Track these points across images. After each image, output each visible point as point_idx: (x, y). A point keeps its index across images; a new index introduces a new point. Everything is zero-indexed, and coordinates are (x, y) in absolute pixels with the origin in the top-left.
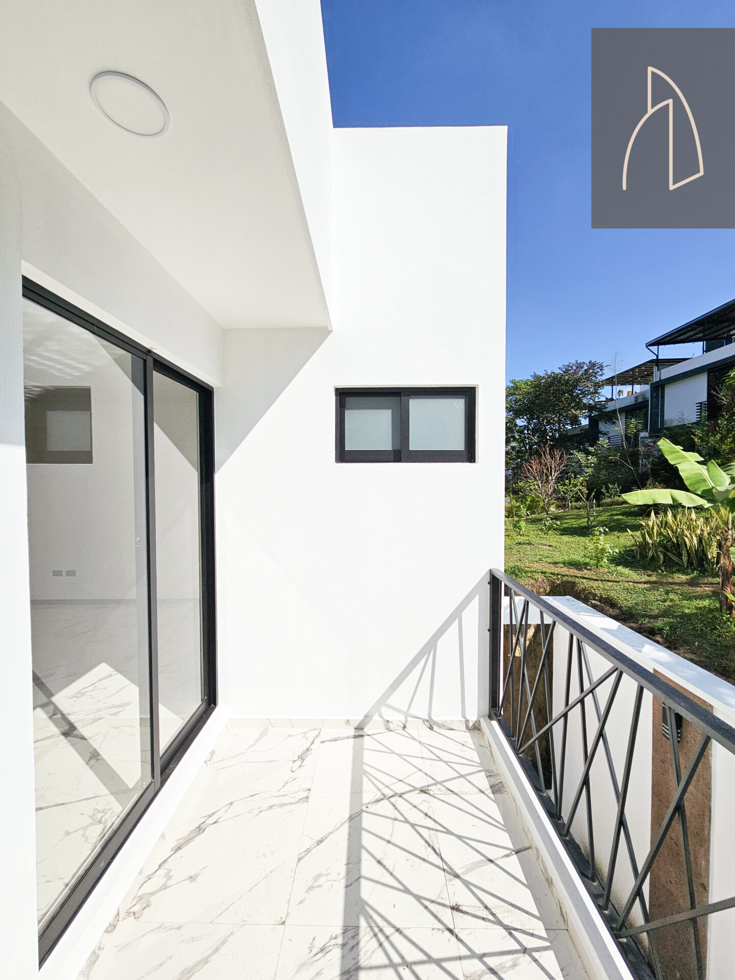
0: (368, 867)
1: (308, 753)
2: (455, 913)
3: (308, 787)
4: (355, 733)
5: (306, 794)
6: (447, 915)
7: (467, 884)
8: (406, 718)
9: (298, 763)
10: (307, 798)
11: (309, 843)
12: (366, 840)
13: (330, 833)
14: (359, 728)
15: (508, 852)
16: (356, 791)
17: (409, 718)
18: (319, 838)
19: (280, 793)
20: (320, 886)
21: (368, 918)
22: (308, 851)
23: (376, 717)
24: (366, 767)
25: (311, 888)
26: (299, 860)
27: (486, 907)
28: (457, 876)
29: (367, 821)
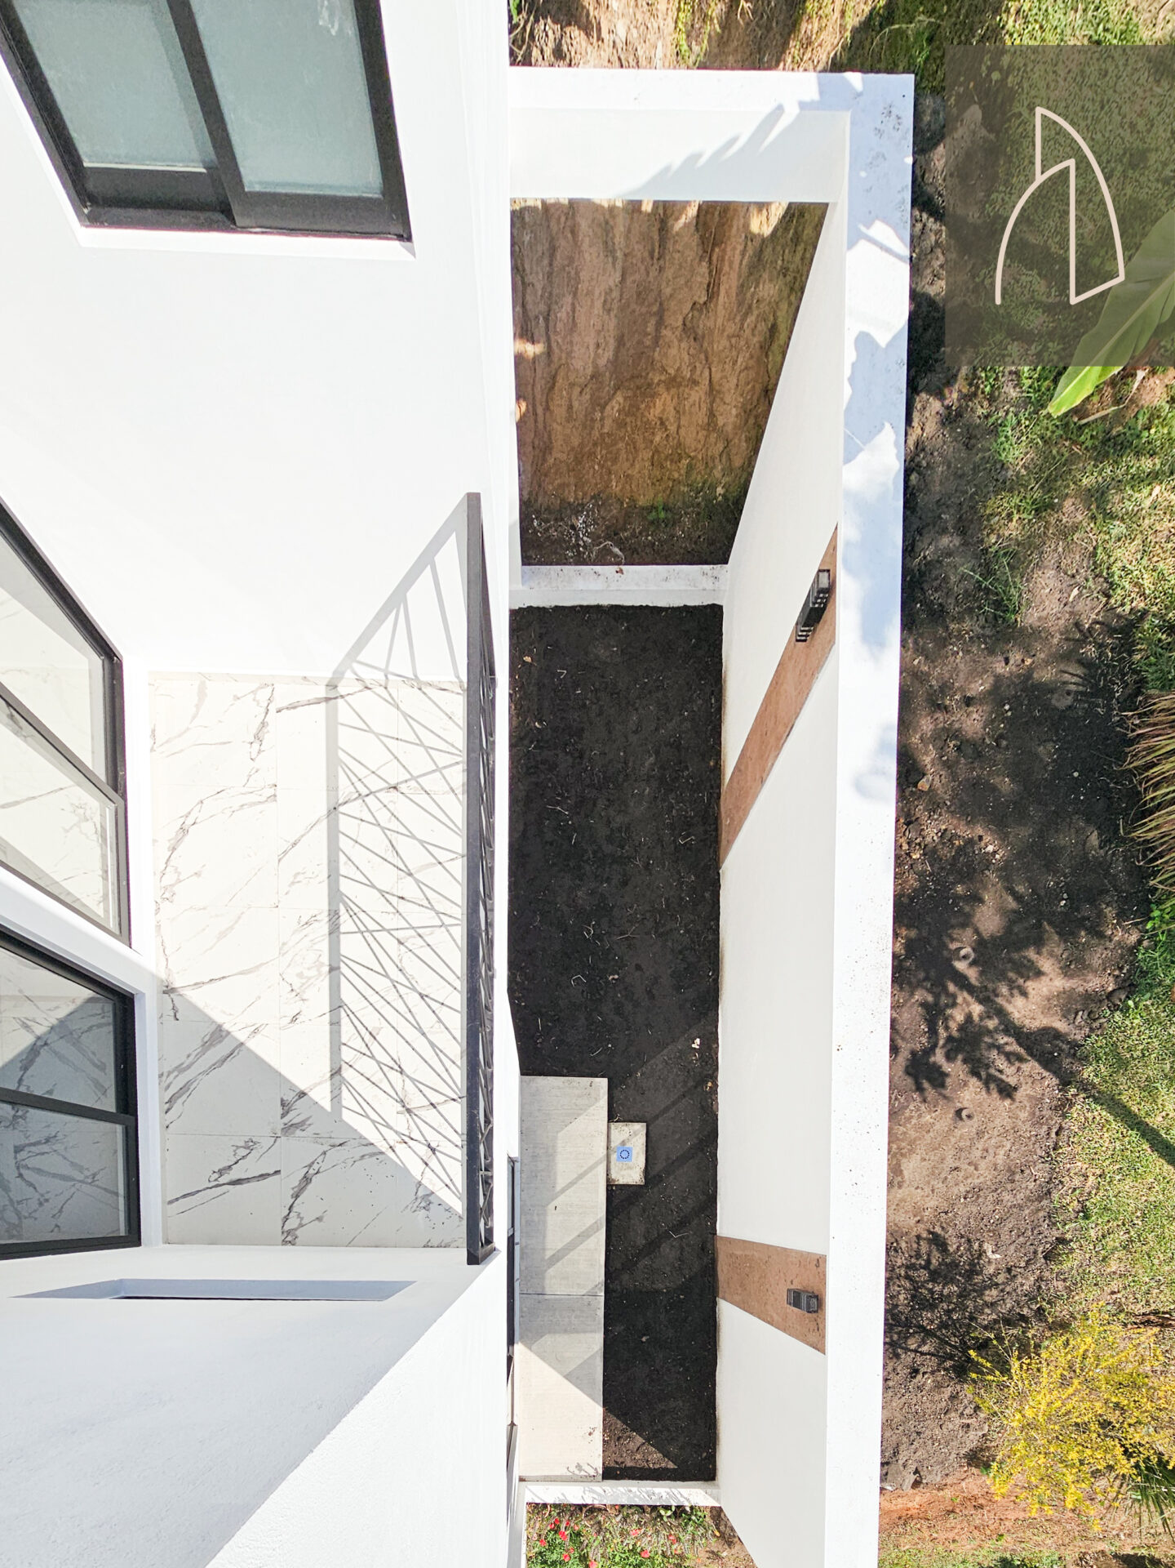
0: (345, 868)
1: (265, 730)
2: (401, 900)
3: (273, 782)
4: (327, 693)
5: (271, 792)
6: (394, 900)
7: (417, 881)
8: (386, 676)
9: (256, 746)
10: (275, 796)
11: (286, 846)
12: (344, 842)
13: (302, 836)
14: (332, 685)
15: (455, 856)
16: (332, 788)
17: (390, 676)
18: (292, 841)
19: (246, 790)
20: (299, 882)
21: (346, 905)
22: (285, 853)
23: (349, 674)
24: (342, 755)
25: (293, 883)
26: (279, 861)
27: (427, 899)
28: (410, 874)
29: (345, 824)
